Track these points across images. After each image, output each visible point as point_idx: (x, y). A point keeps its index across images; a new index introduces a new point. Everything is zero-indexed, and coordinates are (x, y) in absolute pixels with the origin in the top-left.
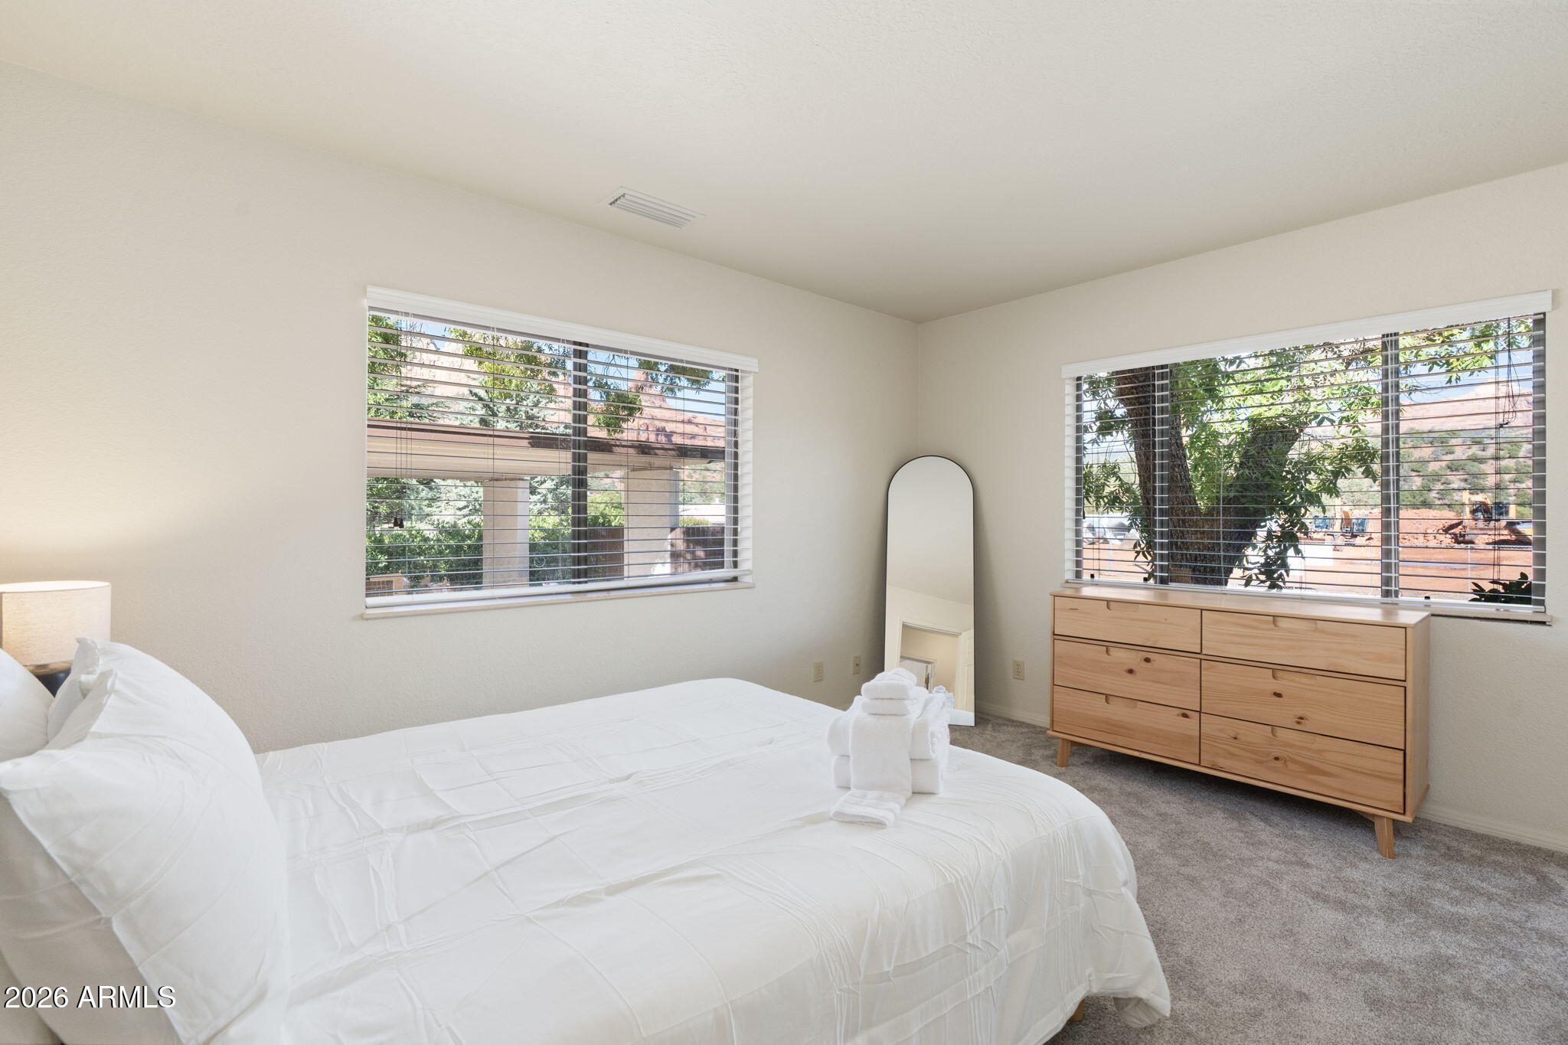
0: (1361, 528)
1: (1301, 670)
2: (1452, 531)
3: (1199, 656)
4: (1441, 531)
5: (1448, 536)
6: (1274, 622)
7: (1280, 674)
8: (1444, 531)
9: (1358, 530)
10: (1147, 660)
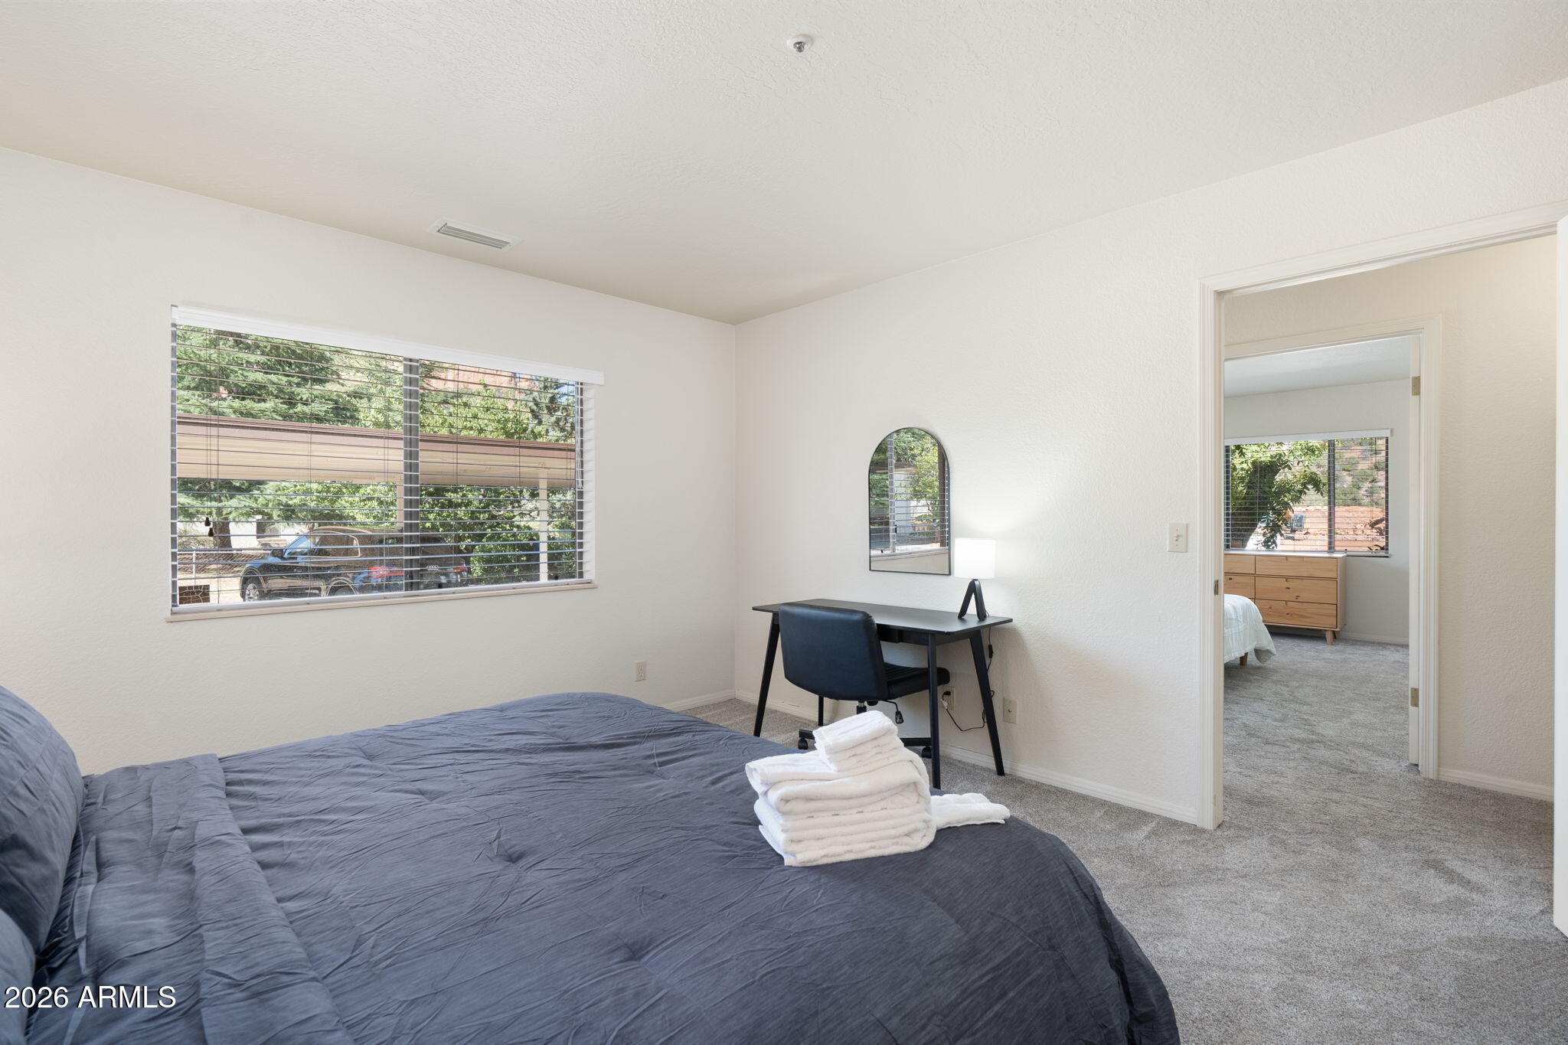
0: (1299, 524)
1: (1298, 578)
2: (1377, 526)
3: (1255, 575)
4: (1368, 526)
5: (1374, 531)
6: (1287, 559)
7: (1289, 580)
8: (1370, 526)
9: (1297, 526)
10: (1230, 579)
